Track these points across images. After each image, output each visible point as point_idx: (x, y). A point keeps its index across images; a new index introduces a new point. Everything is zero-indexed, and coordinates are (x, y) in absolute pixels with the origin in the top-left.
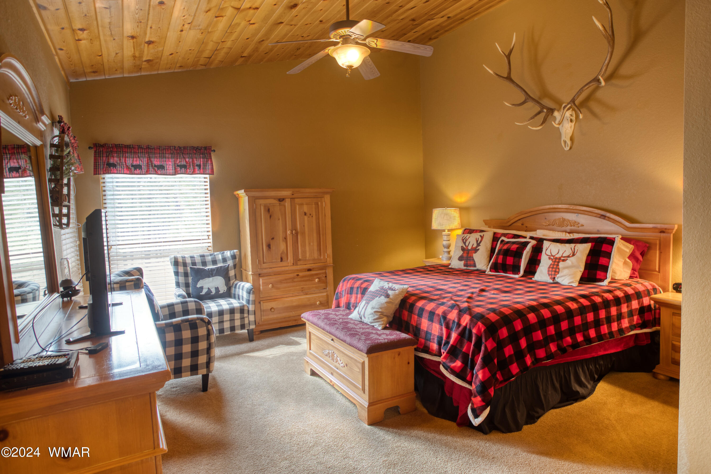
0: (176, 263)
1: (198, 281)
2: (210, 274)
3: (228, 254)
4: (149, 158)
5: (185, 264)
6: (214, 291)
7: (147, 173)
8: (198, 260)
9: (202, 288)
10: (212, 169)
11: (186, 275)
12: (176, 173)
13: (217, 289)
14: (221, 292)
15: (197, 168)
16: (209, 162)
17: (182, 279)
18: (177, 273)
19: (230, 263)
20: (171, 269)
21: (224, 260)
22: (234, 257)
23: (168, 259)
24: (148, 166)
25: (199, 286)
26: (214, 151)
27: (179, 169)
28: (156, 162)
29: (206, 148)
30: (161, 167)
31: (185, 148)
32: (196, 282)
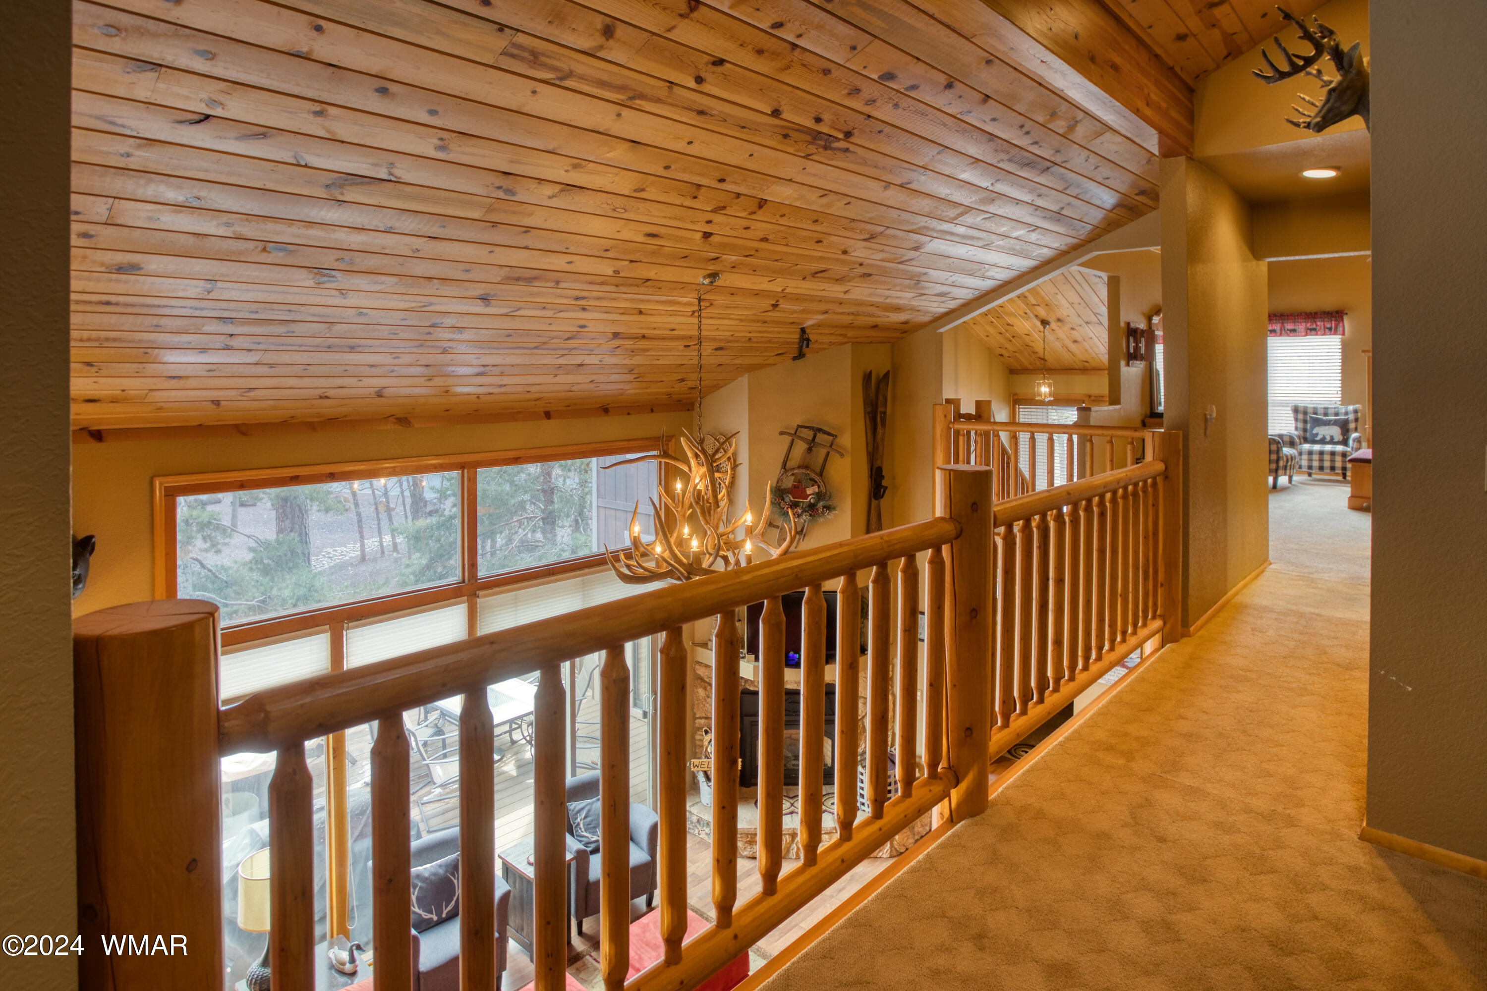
0: (1296, 410)
1: (1315, 427)
2: (1327, 423)
3: (1351, 408)
4: (1283, 323)
5: (1305, 413)
6: (1328, 439)
7: (1281, 335)
8: (1321, 411)
9: (1317, 434)
10: (1344, 330)
11: (1305, 422)
12: (1306, 335)
13: (1332, 437)
14: (1336, 440)
15: (1327, 330)
16: (1341, 324)
17: (1300, 425)
18: (1296, 420)
19: (1351, 417)
20: (1291, 415)
21: (1347, 413)
22: (1356, 411)
23: (1289, 409)
24: (1281, 330)
25: (1314, 432)
26: (1347, 314)
27: (1309, 331)
28: (1289, 326)
29: (1337, 312)
30: (1294, 330)
31: (1316, 313)
32: (1312, 428)
